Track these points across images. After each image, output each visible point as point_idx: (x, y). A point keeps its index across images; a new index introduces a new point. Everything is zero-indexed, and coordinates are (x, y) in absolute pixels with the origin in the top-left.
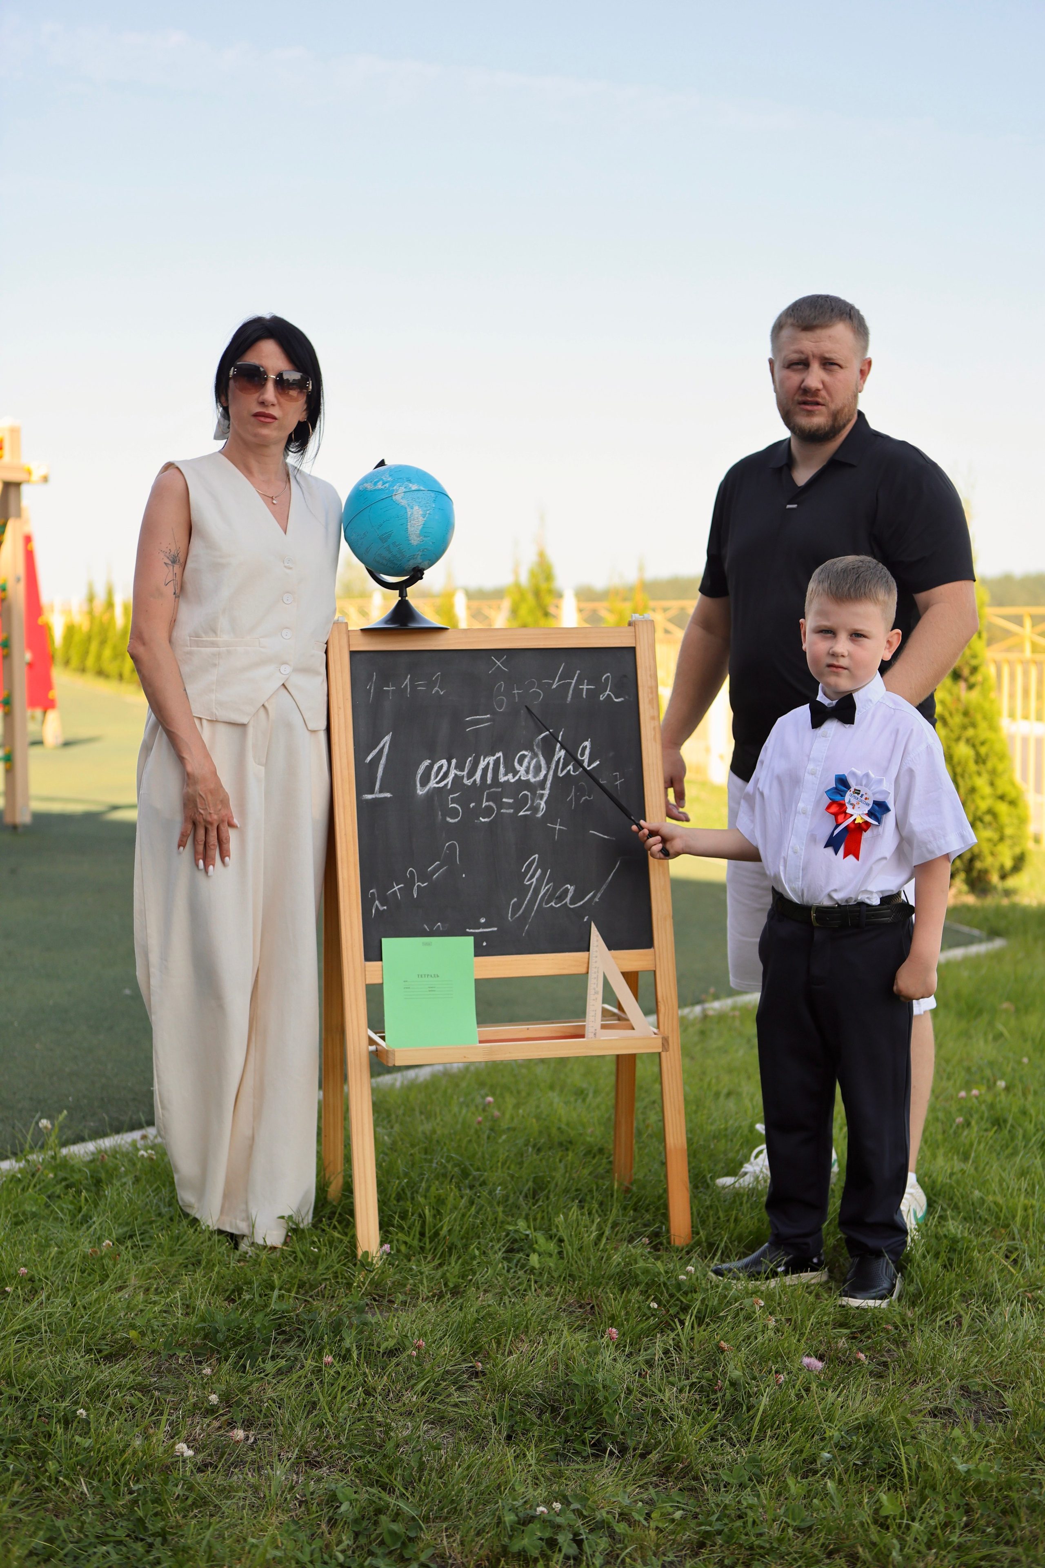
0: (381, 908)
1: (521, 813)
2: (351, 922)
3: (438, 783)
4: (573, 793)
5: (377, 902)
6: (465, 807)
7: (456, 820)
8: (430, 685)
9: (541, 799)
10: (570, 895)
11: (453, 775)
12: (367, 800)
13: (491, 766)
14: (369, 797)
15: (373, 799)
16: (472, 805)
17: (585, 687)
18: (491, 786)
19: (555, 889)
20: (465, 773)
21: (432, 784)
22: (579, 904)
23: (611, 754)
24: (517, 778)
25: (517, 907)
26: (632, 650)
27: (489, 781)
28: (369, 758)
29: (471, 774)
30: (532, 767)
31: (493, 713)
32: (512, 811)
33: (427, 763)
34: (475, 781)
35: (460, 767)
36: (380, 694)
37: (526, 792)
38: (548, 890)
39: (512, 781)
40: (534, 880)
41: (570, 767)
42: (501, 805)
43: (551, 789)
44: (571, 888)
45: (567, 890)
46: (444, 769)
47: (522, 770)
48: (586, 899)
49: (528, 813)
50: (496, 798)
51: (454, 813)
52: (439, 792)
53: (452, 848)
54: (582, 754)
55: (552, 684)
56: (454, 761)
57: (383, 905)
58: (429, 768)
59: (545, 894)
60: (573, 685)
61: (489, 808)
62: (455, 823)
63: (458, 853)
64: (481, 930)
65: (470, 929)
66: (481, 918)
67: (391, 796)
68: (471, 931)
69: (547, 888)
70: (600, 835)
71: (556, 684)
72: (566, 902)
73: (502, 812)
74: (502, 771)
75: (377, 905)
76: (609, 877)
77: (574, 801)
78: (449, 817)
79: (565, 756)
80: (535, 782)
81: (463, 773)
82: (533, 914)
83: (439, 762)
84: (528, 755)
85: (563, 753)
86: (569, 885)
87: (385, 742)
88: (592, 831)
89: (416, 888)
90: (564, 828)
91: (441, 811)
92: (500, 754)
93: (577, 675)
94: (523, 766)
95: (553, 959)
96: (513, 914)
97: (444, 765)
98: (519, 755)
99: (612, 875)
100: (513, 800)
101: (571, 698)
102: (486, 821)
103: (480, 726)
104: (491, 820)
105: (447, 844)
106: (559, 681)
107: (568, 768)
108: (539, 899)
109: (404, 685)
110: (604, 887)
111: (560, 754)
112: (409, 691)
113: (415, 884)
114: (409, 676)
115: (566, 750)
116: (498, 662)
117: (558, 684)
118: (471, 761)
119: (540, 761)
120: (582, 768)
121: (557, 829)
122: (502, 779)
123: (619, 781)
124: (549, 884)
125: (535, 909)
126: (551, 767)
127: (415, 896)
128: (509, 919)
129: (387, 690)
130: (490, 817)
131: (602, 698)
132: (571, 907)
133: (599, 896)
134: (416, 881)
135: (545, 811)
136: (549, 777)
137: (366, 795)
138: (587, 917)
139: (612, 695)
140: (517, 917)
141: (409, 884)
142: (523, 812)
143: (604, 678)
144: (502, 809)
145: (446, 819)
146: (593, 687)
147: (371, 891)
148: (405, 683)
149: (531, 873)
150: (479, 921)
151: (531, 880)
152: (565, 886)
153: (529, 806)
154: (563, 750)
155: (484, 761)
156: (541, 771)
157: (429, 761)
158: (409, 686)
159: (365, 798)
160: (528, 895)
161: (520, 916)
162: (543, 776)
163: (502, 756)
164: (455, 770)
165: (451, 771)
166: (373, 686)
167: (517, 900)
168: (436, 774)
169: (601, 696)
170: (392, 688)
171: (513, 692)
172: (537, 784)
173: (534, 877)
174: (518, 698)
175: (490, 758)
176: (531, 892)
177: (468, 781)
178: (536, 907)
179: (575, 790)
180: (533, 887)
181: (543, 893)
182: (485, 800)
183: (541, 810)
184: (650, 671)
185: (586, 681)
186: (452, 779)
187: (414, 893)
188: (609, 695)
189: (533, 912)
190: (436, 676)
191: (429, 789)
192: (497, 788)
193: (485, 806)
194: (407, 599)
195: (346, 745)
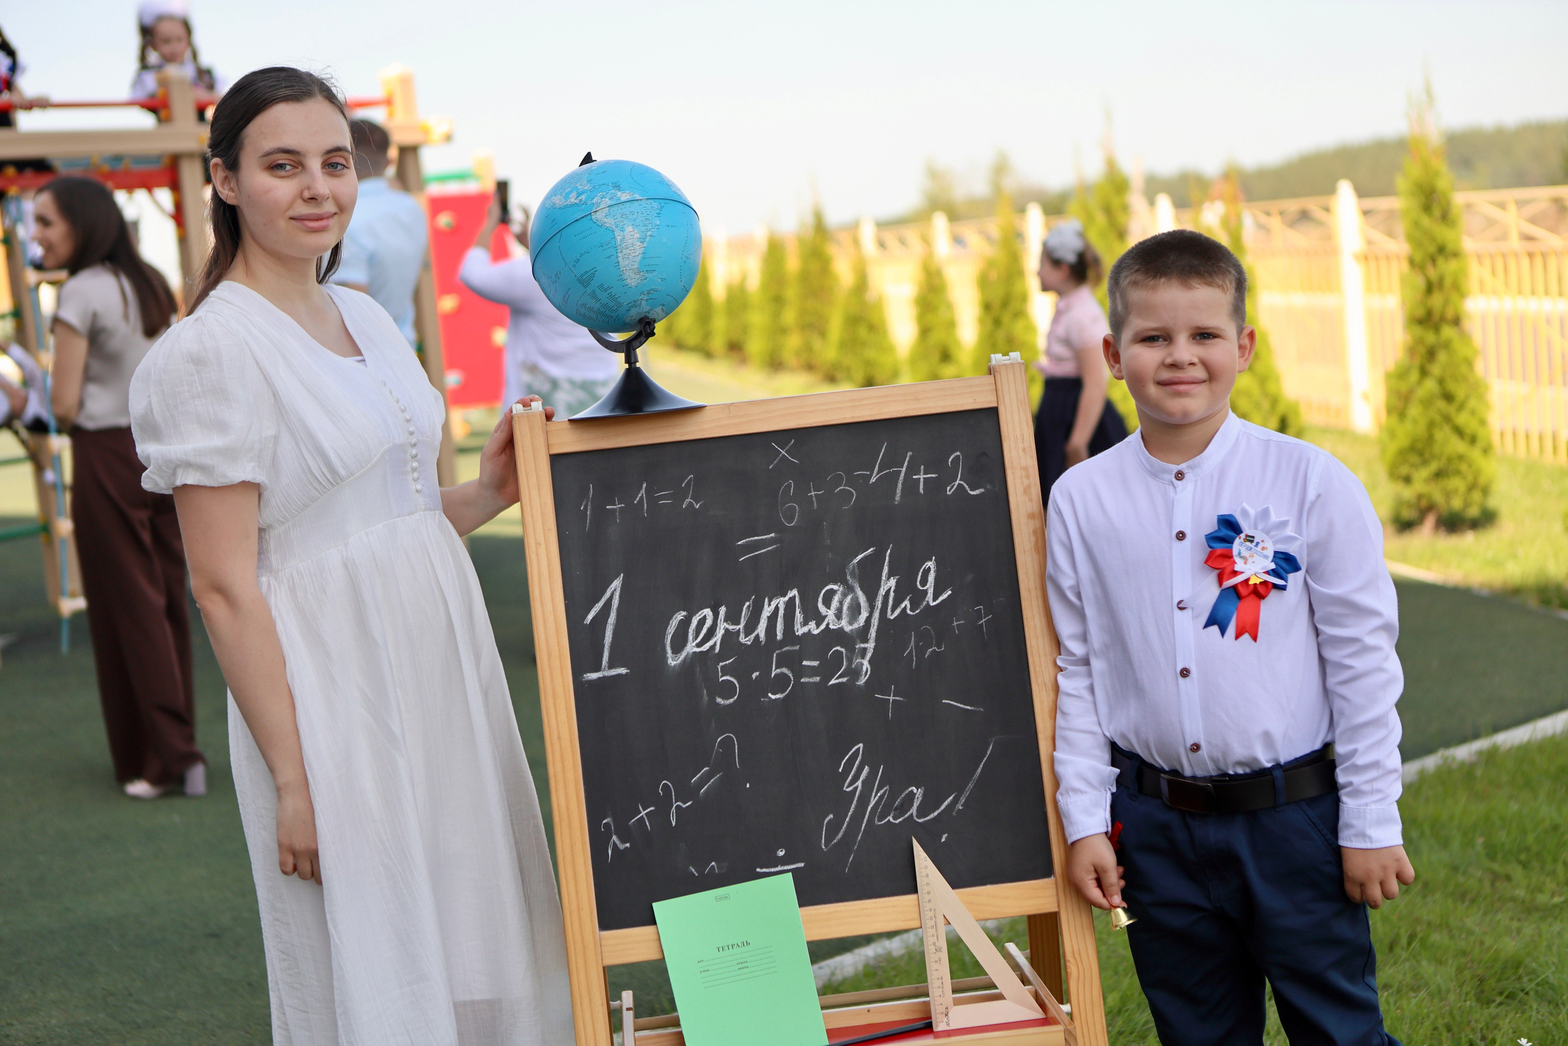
0: (622, 847)
1: (833, 682)
2: (575, 873)
3: (699, 645)
4: (912, 644)
5: (614, 838)
6: (743, 678)
7: (731, 701)
8: (678, 495)
9: (863, 657)
10: (916, 804)
11: (722, 632)
12: (591, 682)
13: (781, 612)
14: (594, 676)
15: (599, 678)
16: (754, 675)
17: (922, 477)
18: (782, 643)
19: (893, 796)
20: (741, 626)
21: (691, 648)
22: (932, 816)
23: (969, 578)
24: (823, 627)
25: (834, 828)
26: (992, 413)
27: (779, 636)
28: (590, 617)
29: (751, 627)
30: (845, 608)
31: (780, 529)
32: (817, 679)
33: (680, 616)
34: (757, 636)
35: (733, 618)
36: (601, 515)
37: (838, 648)
38: (881, 797)
39: (816, 632)
40: (859, 783)
41: (906, 603)
42: (800, 671)
43: (877, 640)
44: (918, 793)
45: (912, 794)
46: (709, 623)
47: (830, 614)
48: (943, 807)
49: (844, 680)
50: (791, 661)
51: (727, 690)
52: (702, 659)
53: (727, 744)
54: (924, 582)
55: (870, 476)
56: (723, 610)
57: (623, 842)
58: (685, 624)
59: (877, 804)
60: (902, 475)
61: (781, 677)
62: (730, 705)
63: (736, 751)
64: (779, 868)
65: (761, 868)
66: (778, 850)
67: (627, 673)
68: (764, 870)
69: (879, 794)
70: (959, 705)
71: (876, 476)
72: (912, 814)
73: (803, 682)
74: (799, 618)
75: (614, 841)
76: (977, 769)
77: (914, 655)
78: (720, 697)
79: (896, 586)
80: (852, 630)
81: (737, 627)
82: (860, 836)
83: (700, 613)
84: (838, 590)
85: (892, 582)
86: (914, 789)
87: (613, 589)
88: (946, 700)
89: (674, 812)
90: (900, 699)
91: (707, 688)
92: (794, 592)
93: (907, 459)
94: (832, 608)
95: (894, 907)
96: (829, 840)
97: (707, 617)
98: (824, 591)
99: (981, 766)
100: (818, 662)
101: (901, 496)
102: (778, 699)
103: (760, 552)
104: (786, 695)
105: (719, 739)
106: (878, 473)
107: (903, 606)
108: (868, 813)
109: (638, 499)
110: (970, 785)
111: (889, 584)
112: (645, 507)
113: (673, 806)
114: (645, 485)
115: (897, 577)
116: (783, 450)
117: (876, 477)
118: (749, 606)
119: (857, 598)
120: (925, 603)
121: (891, 701)
122: (799, 630)
123: (985, 618)
124: (883, 788)
125: (863, 829)
126: (875, 606)
127: (674, 824)
128: (823, 847)
129: (611, 509)
130: (782, 693)
131: (950, 491)
132: (920, 821)
133: (963, 800)
134: (674, 801)
135: (870, 675)
136: (873, 621)
137: (589, 675)
138: (946, 835)
139: (965, 485)
140: (835, 844)
141: (663, 806)
142: (835, 679)
143: (950, 460)
144: (802, 678)
145: (715, 700)
146: (934, 476)
147: (604, 822)
148: (640, 495)
149: (853, 773)
150: (776, 853)
151: (854, 783)
152: (908, 788)
153: (845, 669)
154: (892, 578)
155: (769, 605)
156: (860, 613)
157: (684, 613)
158: (645, 501)
159: (586, 679)
160: (851, 806)
161: (839, 841)
162: (864, 621)
163: (797, 595)
164: (725, 624)
165: (719, 624)
166: (589, 503)
167: (834, 815)
168: (696, 631)
169: (948, 488)
170: (619, 506)
171: (809, 495)
172: (855, 635)
173: (859, 779)
174: (817, 504)
175: (778, 600)
176: (855, 802)
177: (745, 637)
178: (864, 825)
179: (914, 639)
180: (857, 794)
181: (874, 802)
182: (774, 666)
183: (864, 673)
184: (1023, 443)
185: (922, 467)
186: (721, 637)
187: (672, 819)
188: (959, 484)
189: (861, 834)
190: (686, 481)
191: (686, 656)
192: (792, 645)
193: (775, 675)
194: (638, 365)
195: (552, 600)
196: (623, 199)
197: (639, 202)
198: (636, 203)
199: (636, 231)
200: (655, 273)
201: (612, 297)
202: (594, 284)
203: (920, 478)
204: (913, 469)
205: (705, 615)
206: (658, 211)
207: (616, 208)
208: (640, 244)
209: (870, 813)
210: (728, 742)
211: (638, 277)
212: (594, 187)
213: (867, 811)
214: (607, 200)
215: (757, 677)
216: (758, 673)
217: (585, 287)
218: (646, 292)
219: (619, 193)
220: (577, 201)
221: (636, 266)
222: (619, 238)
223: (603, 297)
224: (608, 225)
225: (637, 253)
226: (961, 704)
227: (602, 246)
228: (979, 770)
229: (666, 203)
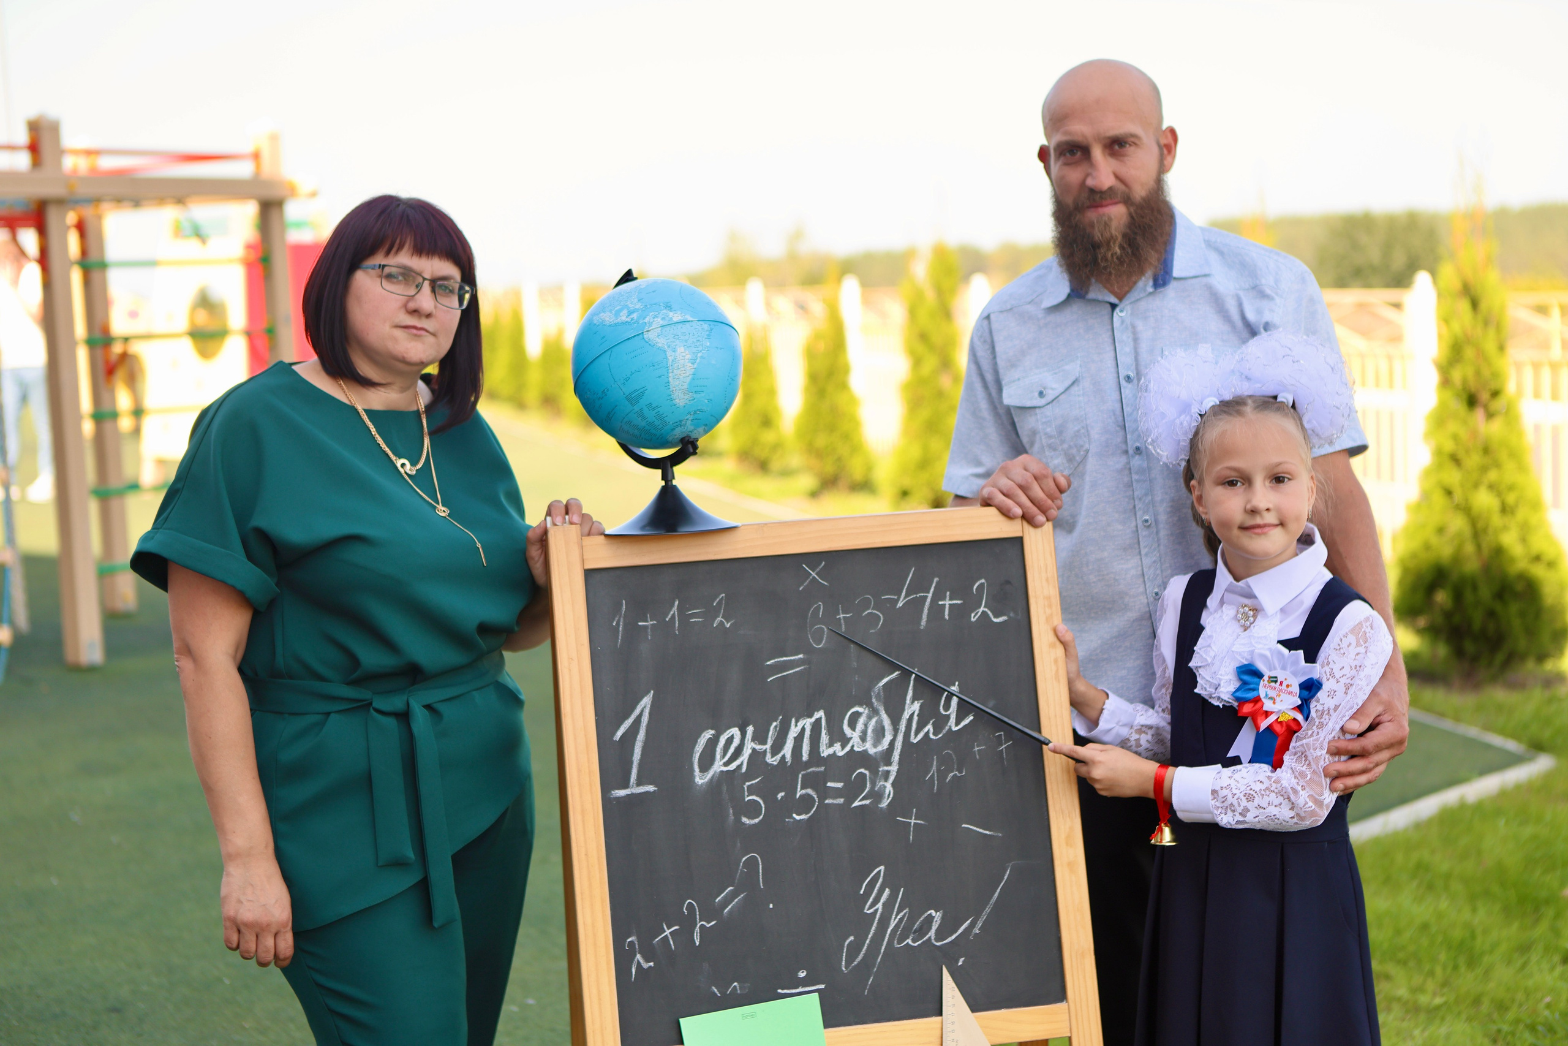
0: (645, 965)
1: (856, 804)
2: (599, 992)
3: (726, 764)
4: (934, 768)
5: (639, 956)
6: (769, 798)
7: (757, 820)
8: (712, 613)
9: (886, 780)
10: (935, 927)
11: (750, 751)
12: (618, 799)
13: (807, 733)
14: (621, 793)
15: (628, 795)
16: (780, 795)
17: (947, 603)
18: (808, 764)
19: (912, 919)
20: (768, 746)
21: (718, 766)
22: (950, 939)
24: (848, 749)
25: (854, 949)
26: (1017, 543)
27: (805, 757)
28: (619, 733)
29: (777, 748)
30: (870, 731)
31: (808, 650)
32: (841, 801)
33: (709, 734)
34: (784, 757)
35: (760, 737)
36: (633, 631)
37: (862, 770)
38: (901, 920)
39: (841, 754)
40: (880, 906)
41: (929, 727)
42: (824, 793)
43: (900, 763)
44: (937, 916)
45: (930, 917)
46: (736, 742)
47: (855, 736)
48: (960, 931)
49: (867, 802)
50: (816, 782)
51: (752, 809)
52: (727, 777)
53: (751, 864)
54: (947, 706)
55: (897, 601)
56: (750, 730)
57: (647, 961)
58: (713, 743)
59: (897, 926)
60: (929, 600)
61: (807, 798)
62: (755, 825)
63: (761, 871)
64: (800, 990)
65: (783, 989)
66: (799, 972)
67: (655, 790)
68: (786, 991)
69: (899, 917)
70: (978, 829)
71: (903, 600)
72: (930, 937)
73: (827, 804)
74: (824, 739)
75: (638, 961)
76: (994, 894)
77: (936, 779)
78: (745, 817)
79: (920, 710)
80: (876, 753)
81: (764, 747)
82: (879, 959)
83: (728, 732)
84: (864, 713)
85: (916, 706)
86: (932, 912)
87: (643, 706)
88: (965, 824)
89: (698, 931)
90: (922, 822)
91: (733, 808)
92: (820, 714)
93: (934, 585)
94: (857, 730)
95: (912, 1029)
96: (849, 961)
97: (735, 736)
98: (849, 713)
99: (998, 891)
100: (842, 784)
101: (927, 621)
102: (803, 820)
103: (788, 673)
104: (810, 816)
105: (744, 859)
106: (905, 598)
107: (926, 730)
108: (887, 935)
109: (670, 616)
110: (987, 909)
111: (913, 708)
112: (677, 625)
113: (696, 925)
114: (677, 603)
115: (921, 701)
116: (813, 571)
117: (905, 601)
118: (776, 727)
119: (882, 721)
120: (947, 728)
121: (912, 824)
122: (825, 752)
123: (1005, 744)
124: (902, 911)
125: (882, 951)
126: (898, 729)
127: (697, 944)
128: (844, 969)
129: (643, 626)
130: (807, 814)
131: (974, 617)
132: (939, 944)
133: (980, 924)
134: (698, 920)
135: (893, 798)
136: (896, 744)
137: (617, 791)
138: (963, 958)
139: (989, 612)
140: (856, 966)
141: (688, 924)
142: (859, 801)
143: (975, 587)
144: (826, 799)
145: (741, 819)
146: (959, 602)
147: (629, 940)
148: (672, 613)
149: (874, 895)
150: (797, 975)
151: (875, 906)
152: (926, 912)
153: (868, 792)
154: (916, 702)
155: (796, 726)
156: (884, 736)
157: (713, 732)
158: (677, 618)
159: (614, 796)
160: (871, 928)
161: (859, 963)
162: (888, 744)
163: (823, 717)
164: (752, 744)
165: (746, 744)
166: (622, 619)
167: (855, 937)
168: (724, 750)
169: (973, 615)
170: (652, 623)
171: (838, 617)
172: (878, 757)
173: (879, 901)
174: (845, 626)
175: (805, 721)
176: (875, 924)
177: (772, 757)
178: (883, 947)
179: (937, 763)
180: (878, 916)
181: (894, 925)
182: (799, 787)
183: (886, 796)
184: (1046, 572)
185: (948, 593)
186: (748, 757)
187: (695, 938)
188: (983, 612)
189: (880, 957)
190: (718, 600)
191: (713, 777)
192: (818, 766)
193: (800, 796)
194: (674, 482)
195: (583, 716)
196: (675, 319)
197: (691, 323)
198: (687, 324)
199: (687, 352)
200: (702, 394)
201: (659, 417)
202: (643, 402)
203: (945, 604)
204: (939, 595)
205: (733, 735)
206: (708, 333)
207: (667, 328)
208: (691, 365)
209: (890, 935)
210: (752, 862)
211: (686, 397)
212: (646, 306)
213: (886, 933)
214: (659, 319)
215: (782, 797)
216: (782, 794)
217: (633, 405)
218: (692, 413)
219: (671, 314)
220: (628, 320)
221: (686, 386)
222: (670, 359)
223: (650, 415)
224: (660, 345)
225: (688, 374)
226: (980, 828)
227: (654, 366)
228: (996, 895)
229: (715, 325)
